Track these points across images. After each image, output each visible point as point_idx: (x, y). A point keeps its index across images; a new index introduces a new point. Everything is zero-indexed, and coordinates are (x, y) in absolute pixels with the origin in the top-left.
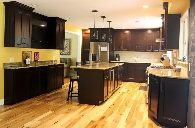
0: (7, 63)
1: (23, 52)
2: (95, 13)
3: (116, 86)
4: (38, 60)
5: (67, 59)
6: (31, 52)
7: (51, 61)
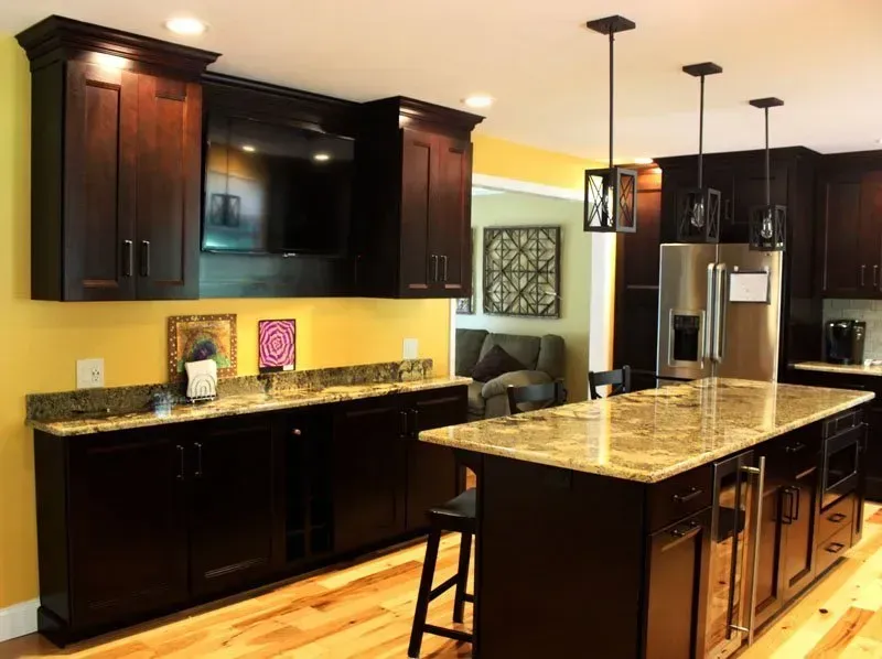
0: (54, 395)
1: (171, 321)
2: (612, 39)
3: (801, 566)
4: (288, 368)
5: (537, 340)
6: (232, 318)
7: (384, 365)
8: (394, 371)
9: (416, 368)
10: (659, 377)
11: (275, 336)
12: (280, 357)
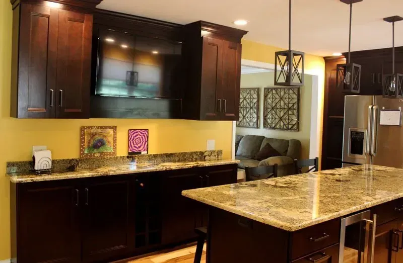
0: (20, 162)
1: (82, 129)
4: (144, 153)
5: (288, 141)
6: (114, 128)
7: (196, 153)
8: (202, 156)
9: (213, 155)
10: (344, 162)
11: (137, 137)
12: (139, 147)
